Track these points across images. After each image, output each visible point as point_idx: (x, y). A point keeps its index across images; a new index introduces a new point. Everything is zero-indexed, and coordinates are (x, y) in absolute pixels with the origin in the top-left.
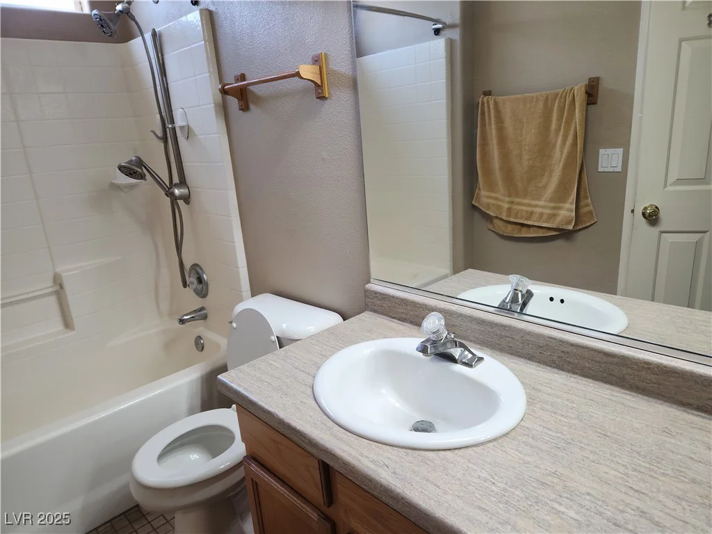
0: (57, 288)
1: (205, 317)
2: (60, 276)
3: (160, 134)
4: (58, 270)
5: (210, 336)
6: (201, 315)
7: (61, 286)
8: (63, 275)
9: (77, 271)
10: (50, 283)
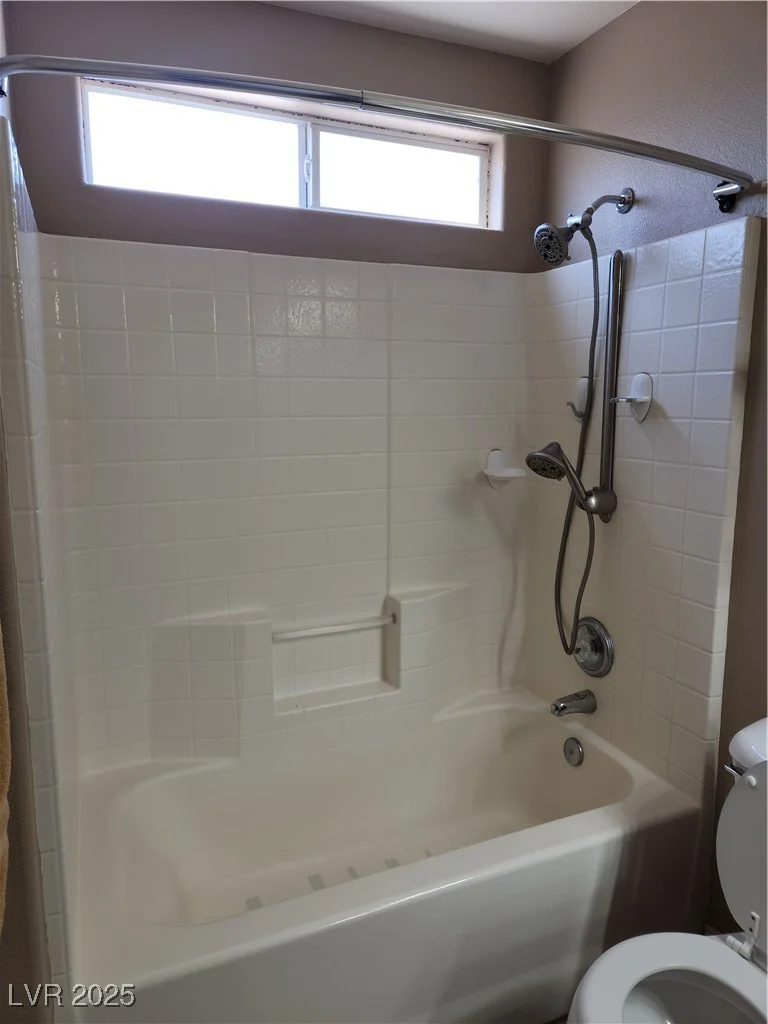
0: (389, 620)
1: (592, 709)
2: (397, 605)
3: (581, 407)
4: (394, 592)
5: (593, 741)
6: (585, 703)
7: (395, 618)
8: (403, 602)
9: (419, 600)
10: (376, 612)
